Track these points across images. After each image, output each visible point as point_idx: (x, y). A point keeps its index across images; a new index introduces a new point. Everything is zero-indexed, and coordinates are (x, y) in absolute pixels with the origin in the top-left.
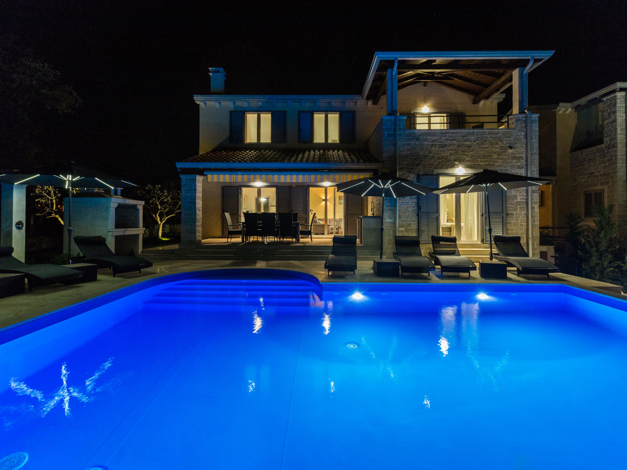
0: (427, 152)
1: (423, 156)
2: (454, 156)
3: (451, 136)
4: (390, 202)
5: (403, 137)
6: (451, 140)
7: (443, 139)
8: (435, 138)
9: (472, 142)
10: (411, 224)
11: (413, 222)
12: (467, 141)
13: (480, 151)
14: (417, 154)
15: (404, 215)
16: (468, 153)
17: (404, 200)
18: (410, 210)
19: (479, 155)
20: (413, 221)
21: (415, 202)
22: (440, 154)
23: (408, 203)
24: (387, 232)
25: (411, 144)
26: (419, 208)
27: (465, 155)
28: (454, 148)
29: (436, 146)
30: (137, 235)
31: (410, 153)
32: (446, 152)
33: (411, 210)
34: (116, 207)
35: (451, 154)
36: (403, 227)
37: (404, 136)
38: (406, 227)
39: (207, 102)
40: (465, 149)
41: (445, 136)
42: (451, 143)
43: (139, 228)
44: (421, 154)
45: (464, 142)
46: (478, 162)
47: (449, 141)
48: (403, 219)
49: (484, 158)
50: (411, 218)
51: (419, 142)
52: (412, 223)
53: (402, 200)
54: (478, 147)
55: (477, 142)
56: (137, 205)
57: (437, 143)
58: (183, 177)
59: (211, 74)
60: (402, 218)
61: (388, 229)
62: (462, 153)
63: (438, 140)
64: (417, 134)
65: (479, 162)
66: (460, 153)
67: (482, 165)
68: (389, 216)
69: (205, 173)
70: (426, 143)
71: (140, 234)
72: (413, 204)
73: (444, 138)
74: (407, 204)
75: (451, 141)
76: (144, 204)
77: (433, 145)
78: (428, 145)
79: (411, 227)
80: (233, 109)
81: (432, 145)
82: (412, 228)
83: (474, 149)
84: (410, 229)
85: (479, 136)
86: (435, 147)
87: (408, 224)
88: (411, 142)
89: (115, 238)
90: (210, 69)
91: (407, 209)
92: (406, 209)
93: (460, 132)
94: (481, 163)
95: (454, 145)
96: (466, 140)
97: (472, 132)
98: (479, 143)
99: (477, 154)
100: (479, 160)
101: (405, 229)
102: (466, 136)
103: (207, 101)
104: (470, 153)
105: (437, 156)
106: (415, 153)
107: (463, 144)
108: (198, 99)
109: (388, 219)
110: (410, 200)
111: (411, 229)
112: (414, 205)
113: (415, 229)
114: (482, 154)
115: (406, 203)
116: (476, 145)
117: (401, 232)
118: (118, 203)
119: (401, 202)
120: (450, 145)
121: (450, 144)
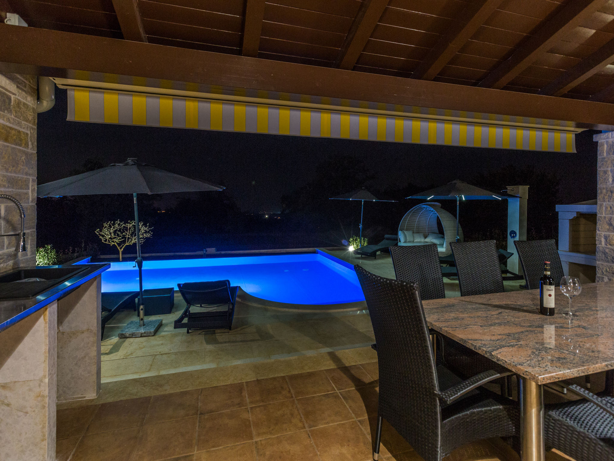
34: (571, 218)
118: (576, 212)
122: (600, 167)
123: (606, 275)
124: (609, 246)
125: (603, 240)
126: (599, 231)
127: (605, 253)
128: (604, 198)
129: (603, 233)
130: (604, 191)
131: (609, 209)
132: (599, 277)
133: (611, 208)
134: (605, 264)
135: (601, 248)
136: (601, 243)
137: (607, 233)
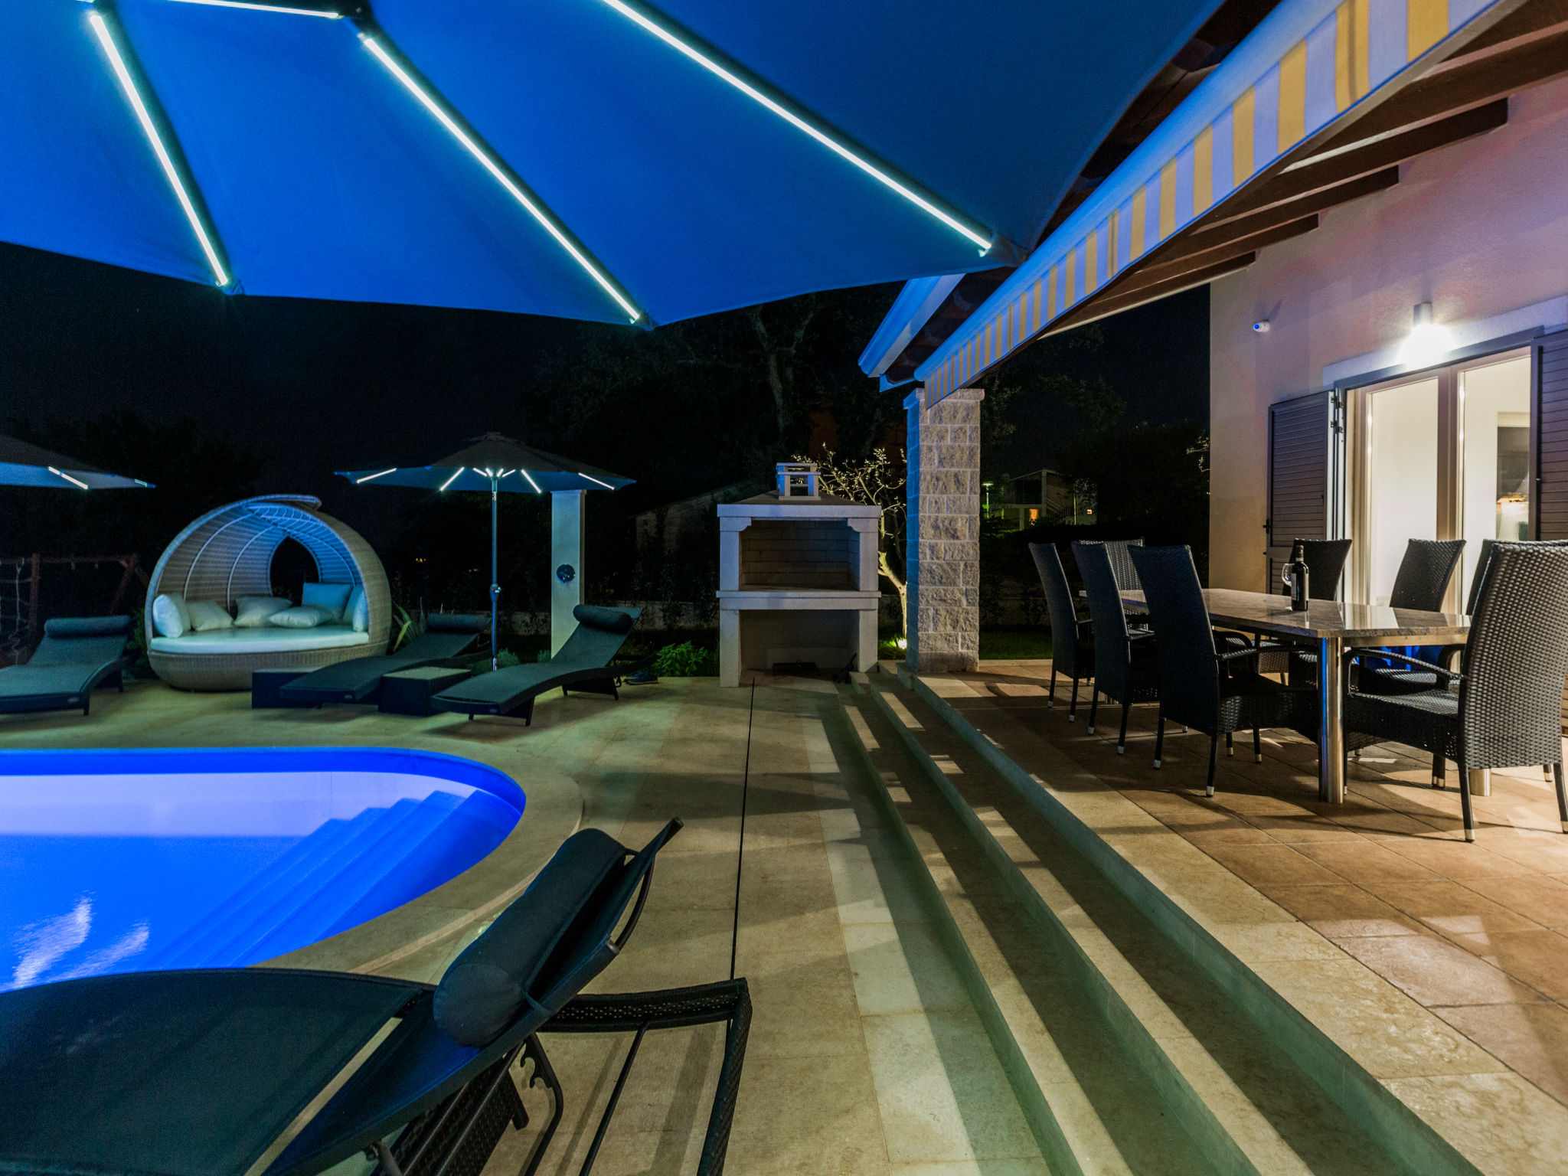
34: (743, 529)
43: (857, 590)
56: (846, 519)
69: (918, 375)
71: (862, 609)
118: (751, 517)
122: (923, 440)
123: (932, 605)
124: (936, 561)
125: (928, 552)
126: (923, 538)
127: (931, 572)
128: (928, 488)
129: (928, 541)
130: (929, 477)
131: (934, 505)
132: (922, 610)
133: (936, 502)
134: (931, 588)
135: (926, 565)
136: (925, 558)
137: (933, 541)
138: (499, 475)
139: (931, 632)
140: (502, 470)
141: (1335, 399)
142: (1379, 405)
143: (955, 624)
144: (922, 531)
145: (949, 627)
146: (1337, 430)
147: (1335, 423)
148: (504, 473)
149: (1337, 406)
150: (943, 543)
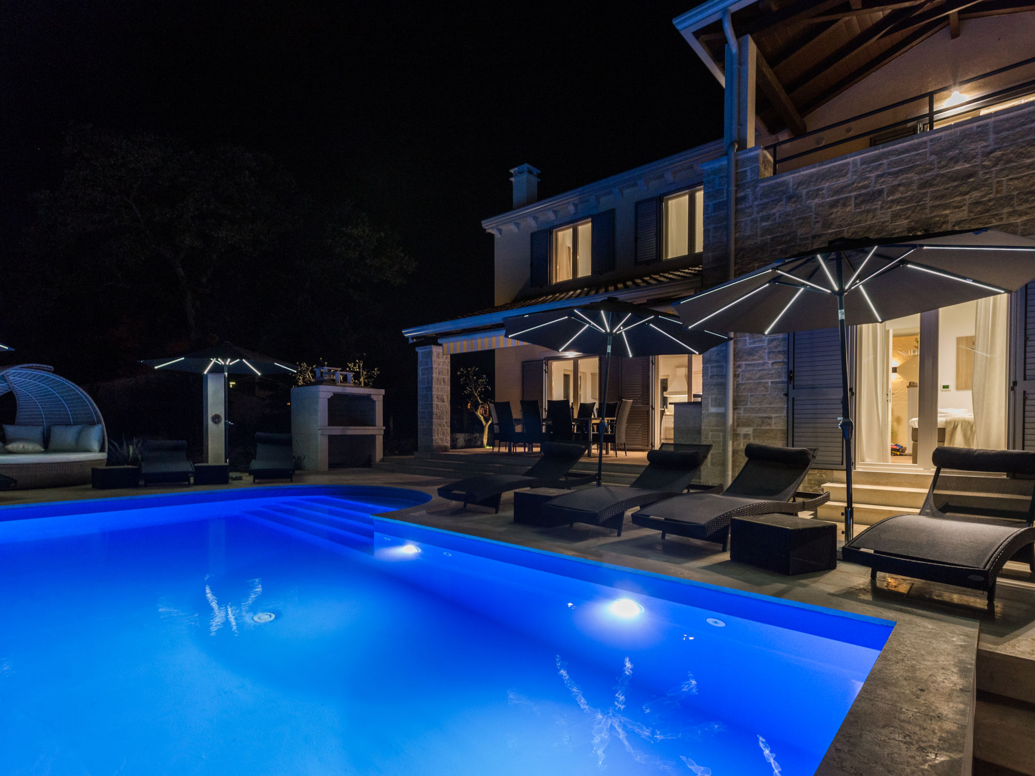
0: (818, 225)
1: (807, 239)
2: (907, 218)
3: (896, 163)
4: (716, 367)
5: (753, 201)
6: (897, 174)
7: (868, 178)
8: (843, 181)
9: (977, 161)
10: (770, 418)
11: (774, 413)
12: (957, 162)
13: (1011, 179)
14: (788, 238)
15: (751, 396)
16: (958, 199)
17: (754, 360)
18: (767, 383)
19: (1004, 193)
20: (776, 410)
21: (780, 362)
22: (859, 222)
23: (763, 364)
24: (710, 436)
25: (774, 214)
26: (791, 377)
27: (946, 207)
28: (909, 193)
29: (845, 202)
30: (373, 437)
31: (772, 239)
32: (878, 212)
33: (770, 384)
34: (329, 397)
35: (896, 216)
36: (749, 426)
37: (756, 199)
38: (758, 426)
39: (501, 227)
40: (948, 189)
41: (876, 168)
42: (895, 183)
43: (375, 426)
44: (802, 235)
45: (943, 167)
46: (1002, 219)
47: (889, 179)
48: (749, 405)
49: (1026, 201)
50: (771, 403)
51: (793, 205)
52: (774, 415)
53: (746, 360)
54: (1001, 170)
55: (998, 153)
56: (371, 395)
57: (850, 192)
58: (419, 350)
59: (512, 179)
60: (746, 404)
61: (712, 431)
62: (937, 203)
63: (853, 183)
64: (791, 184)
65: (1004, 216)
66: (928, 206)
67: (1017, 226)
68: (716, 398)
69: (440, 341)
70: (817, 201)
71: (377, 435)
72: (776, 366)
73: (873, 175)
74: (760, 368)
75: (897, 177)
76: (384, 394)
77: (837, 201)
78: (821, 205)
79: (769, 425)
80: (536, 230)
81: (834, 204)
82: (773, 427)
83: (986, 180)
84: (766, 432)
85: (1006, 133)
86: (844, 205)
87: (762, 418)
88: (773, 209)
89: (329, 438)
90: (512, 171)
91: (760, 381)
92: (757, 381)
93: (931, 140)
94: (1012, 220)
95: (909, 184)
96: (955, 160)
97: (978, 127)
98: (1003, 155)
99: (997, 192)
100: (1006, 210)
101: (754, 431)
102: (952, 147)
103: (502, 225)
104: (967, 197)
105: (848, 230)
106: (784, 235)
107: (943, 175)
108: (489, 225)
109: (714, 406)
110: (769, 358)
111: (771, 430)
112: (779, 370)
113: (781, 430)
114: (1016, 188)
115: (758, 365)
116: (994, 166)
117: (744, 439)
118: (333, 392)
119: (746, 365)
120: (893, 190)
121: (893, 186)
133: (438, 389)
138: (227, 363)
139: (436, 437)
140: (229, 360)
141: (545, 363)
142: (555, 365)
143: (443, 434)
144: (434, 399)
145: (442, 436)
146: (546, 372)
147: (545, 370)
148: (230, 362)
149: (546, 365)
150: (440, 404)
